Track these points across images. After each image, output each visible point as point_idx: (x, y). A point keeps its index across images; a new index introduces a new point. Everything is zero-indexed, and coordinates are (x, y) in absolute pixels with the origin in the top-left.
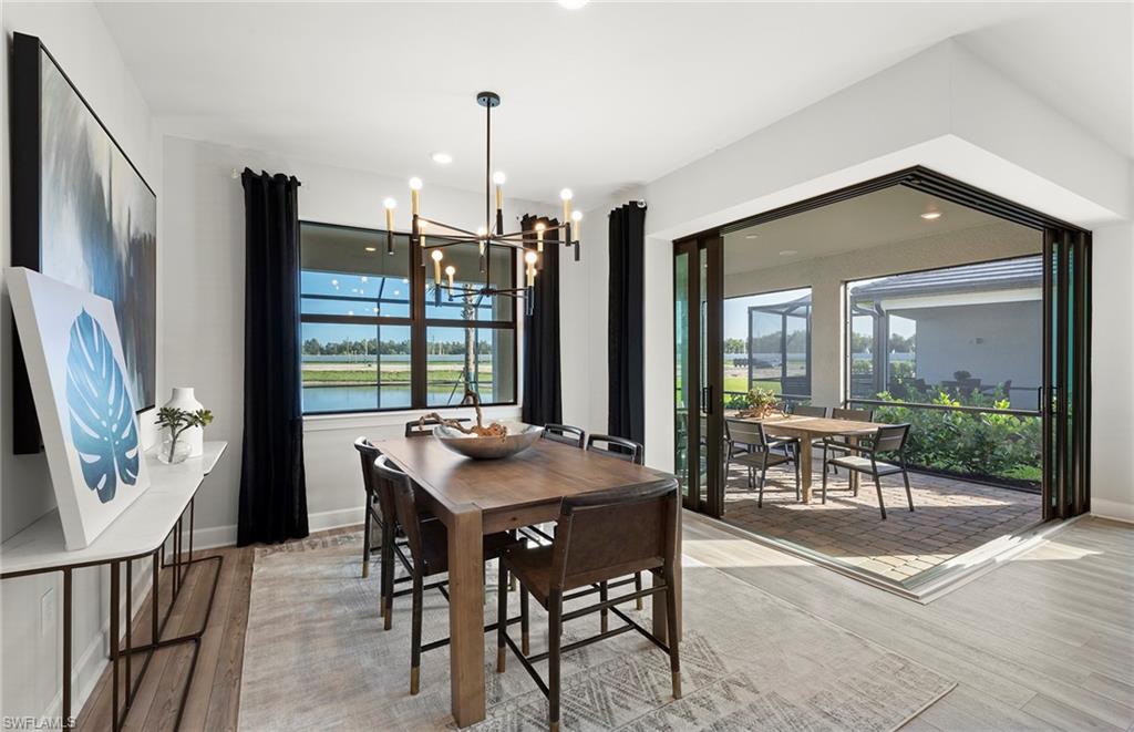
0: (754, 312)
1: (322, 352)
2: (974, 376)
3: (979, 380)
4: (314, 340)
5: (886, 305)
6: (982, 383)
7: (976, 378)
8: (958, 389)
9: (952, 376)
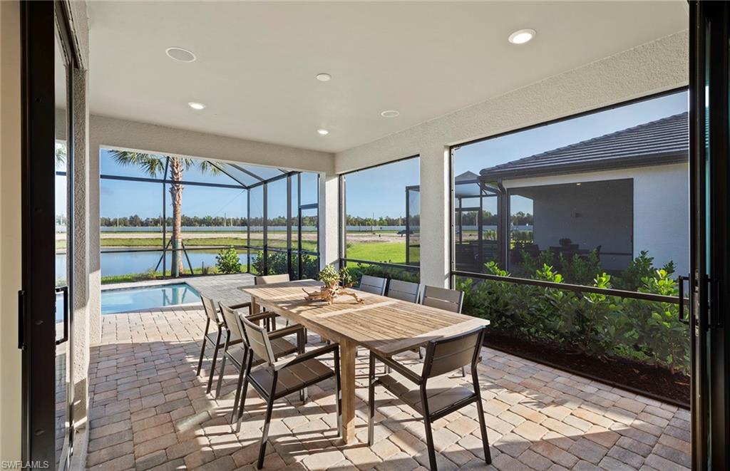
0: (410, 191)
1: (142, 224)
2: (574, 243)
3: (578, 246)
4: (136, 216)
5: (507, 185)
6: (580, 248)
7: (576, 243)
8: (561, 255)
9: (558, 242)
